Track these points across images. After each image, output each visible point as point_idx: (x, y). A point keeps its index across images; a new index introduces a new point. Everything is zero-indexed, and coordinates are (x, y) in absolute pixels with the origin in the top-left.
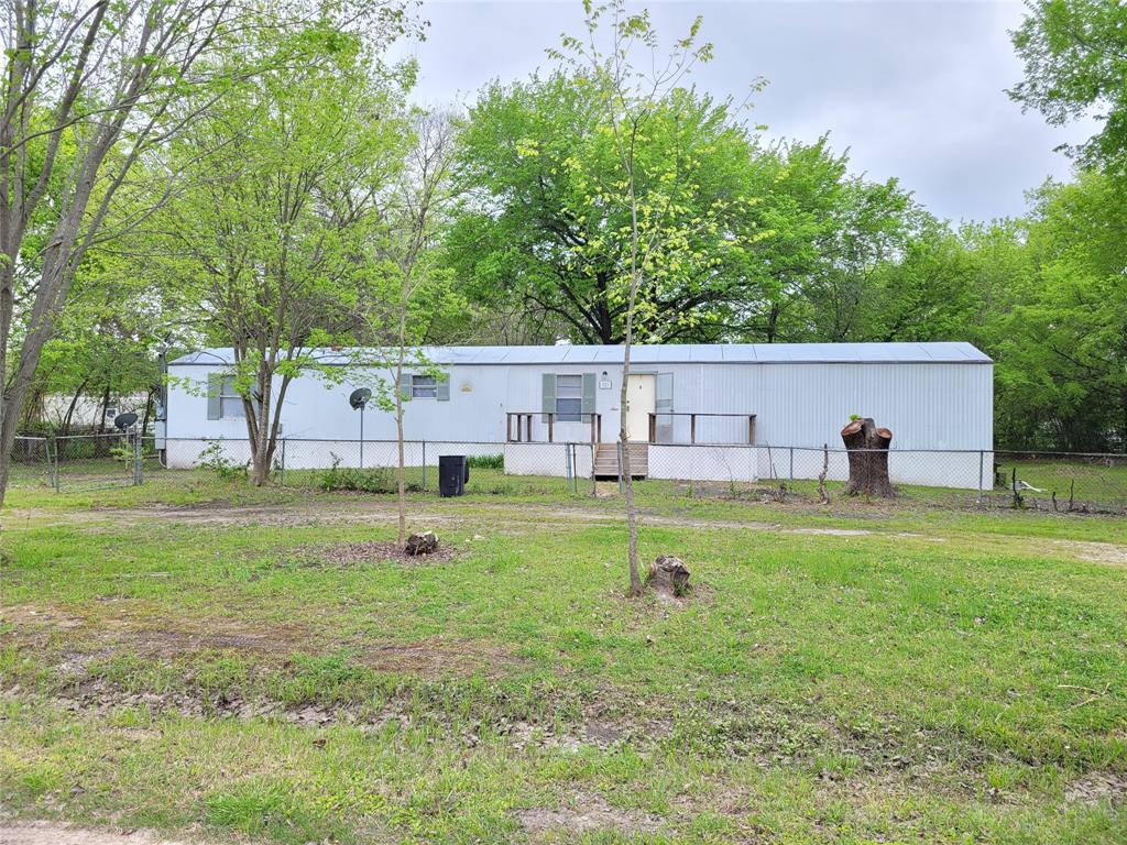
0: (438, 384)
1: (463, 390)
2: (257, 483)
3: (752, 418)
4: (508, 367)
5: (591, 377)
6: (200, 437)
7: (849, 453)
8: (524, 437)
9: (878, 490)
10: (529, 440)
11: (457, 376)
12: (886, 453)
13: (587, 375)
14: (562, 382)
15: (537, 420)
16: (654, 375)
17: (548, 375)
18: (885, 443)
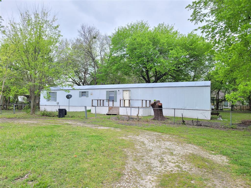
0: (86, 93)
1: (91, 95)
2: (31, 114)
3: (150, 101)
4: (100, 89)
5: (116, 91)
6: (45, 105)
7: (153, 109)
8: (102, 105)
9: (160, 119)
10: (103, 105)
11: (90, 91)
12: (162, 109)
13: (115, 91)
14: (110, 93)
15: (105, 101)
16: (129, 91)
17: (107, 91)
18: (161, 107)
